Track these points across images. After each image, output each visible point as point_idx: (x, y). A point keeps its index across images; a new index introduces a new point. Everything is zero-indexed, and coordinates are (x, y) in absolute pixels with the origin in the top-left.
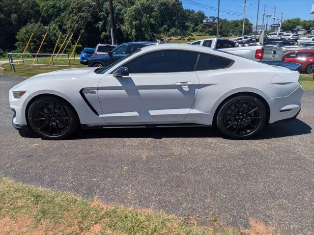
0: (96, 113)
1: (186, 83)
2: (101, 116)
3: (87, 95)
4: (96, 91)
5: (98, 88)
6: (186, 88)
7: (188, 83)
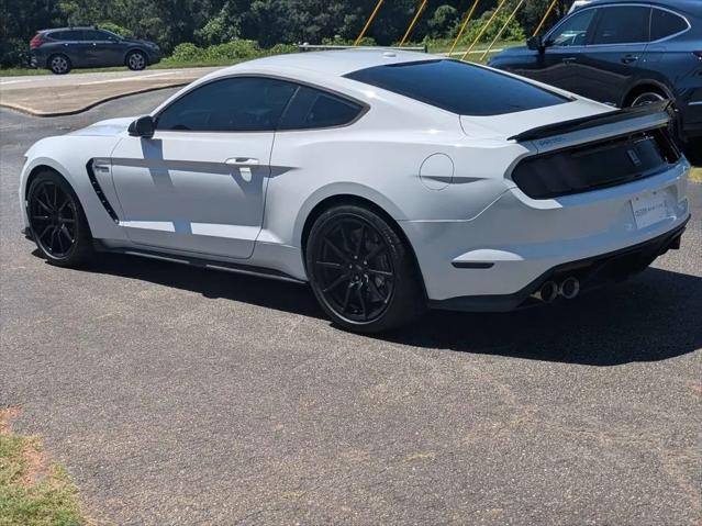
0: (114, 216)
1: (246, 159)
2: (121, 223)
3: (98, 174)
4: (109, 166)
5: (113, 161)
6: (246, 174)
7: (249, 162)
